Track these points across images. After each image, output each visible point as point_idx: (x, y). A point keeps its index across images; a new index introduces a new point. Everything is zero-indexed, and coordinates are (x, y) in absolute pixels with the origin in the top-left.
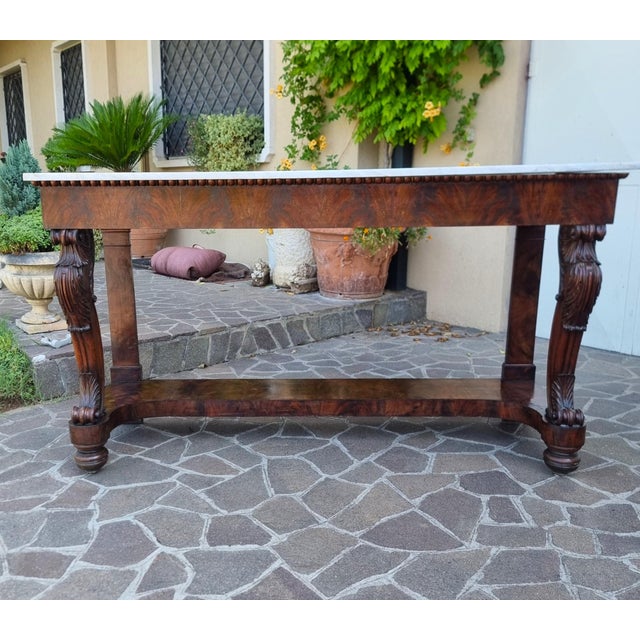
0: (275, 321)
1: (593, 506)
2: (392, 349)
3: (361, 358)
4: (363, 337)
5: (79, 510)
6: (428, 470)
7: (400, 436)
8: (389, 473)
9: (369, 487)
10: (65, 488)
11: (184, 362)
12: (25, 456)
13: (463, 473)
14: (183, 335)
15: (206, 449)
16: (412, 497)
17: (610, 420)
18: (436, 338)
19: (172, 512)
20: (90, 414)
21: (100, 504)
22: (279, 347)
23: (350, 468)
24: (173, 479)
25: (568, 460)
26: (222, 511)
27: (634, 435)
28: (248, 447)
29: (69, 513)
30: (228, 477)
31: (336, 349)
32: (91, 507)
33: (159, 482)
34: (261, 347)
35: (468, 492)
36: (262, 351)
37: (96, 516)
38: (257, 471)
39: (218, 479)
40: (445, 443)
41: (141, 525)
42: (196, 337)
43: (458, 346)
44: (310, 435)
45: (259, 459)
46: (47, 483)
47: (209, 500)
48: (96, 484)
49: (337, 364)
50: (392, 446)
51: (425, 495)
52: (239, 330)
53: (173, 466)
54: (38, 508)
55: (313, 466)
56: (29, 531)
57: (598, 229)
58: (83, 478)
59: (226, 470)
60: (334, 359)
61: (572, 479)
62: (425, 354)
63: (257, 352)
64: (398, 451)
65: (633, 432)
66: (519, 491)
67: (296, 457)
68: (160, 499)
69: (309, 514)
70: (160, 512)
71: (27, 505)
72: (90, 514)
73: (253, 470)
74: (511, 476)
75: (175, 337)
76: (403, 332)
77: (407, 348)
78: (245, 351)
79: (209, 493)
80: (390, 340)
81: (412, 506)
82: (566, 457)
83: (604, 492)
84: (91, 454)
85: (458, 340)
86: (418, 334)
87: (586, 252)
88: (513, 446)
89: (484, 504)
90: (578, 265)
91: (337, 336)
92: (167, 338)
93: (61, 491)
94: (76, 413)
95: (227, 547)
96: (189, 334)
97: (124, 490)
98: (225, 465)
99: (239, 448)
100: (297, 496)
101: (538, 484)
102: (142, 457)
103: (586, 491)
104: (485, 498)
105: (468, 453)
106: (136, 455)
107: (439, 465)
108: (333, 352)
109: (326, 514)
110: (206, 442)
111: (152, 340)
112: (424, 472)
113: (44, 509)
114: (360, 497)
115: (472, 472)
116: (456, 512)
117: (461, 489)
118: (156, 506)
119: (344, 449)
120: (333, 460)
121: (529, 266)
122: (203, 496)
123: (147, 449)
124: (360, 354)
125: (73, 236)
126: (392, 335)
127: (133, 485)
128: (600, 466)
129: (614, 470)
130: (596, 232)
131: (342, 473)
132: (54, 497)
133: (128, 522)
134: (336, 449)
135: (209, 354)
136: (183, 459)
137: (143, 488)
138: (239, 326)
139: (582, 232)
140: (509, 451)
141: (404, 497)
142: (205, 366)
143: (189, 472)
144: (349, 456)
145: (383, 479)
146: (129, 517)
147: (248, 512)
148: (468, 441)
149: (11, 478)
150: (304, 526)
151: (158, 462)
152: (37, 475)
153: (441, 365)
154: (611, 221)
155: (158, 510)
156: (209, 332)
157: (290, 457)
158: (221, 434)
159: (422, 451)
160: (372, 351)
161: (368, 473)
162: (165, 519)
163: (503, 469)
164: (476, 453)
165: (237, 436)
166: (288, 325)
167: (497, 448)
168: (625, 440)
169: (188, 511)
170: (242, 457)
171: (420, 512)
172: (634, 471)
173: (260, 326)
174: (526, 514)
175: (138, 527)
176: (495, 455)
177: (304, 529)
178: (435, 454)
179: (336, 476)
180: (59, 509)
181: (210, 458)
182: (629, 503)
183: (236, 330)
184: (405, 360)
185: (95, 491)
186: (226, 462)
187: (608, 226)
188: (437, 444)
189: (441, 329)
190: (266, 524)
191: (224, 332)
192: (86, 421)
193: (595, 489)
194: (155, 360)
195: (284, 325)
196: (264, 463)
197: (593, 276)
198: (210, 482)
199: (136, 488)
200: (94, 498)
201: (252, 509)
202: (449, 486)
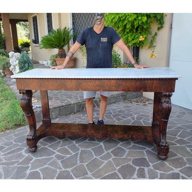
1: (168, 173)
2: (130, 108)
3: (119, 112)
4: (122, 103)
5: (26, 166)
6: (124, 156)
7: (121, 143)
8: (113, 157)
9: (106, 162)
10: (25, 157)
11: (68, 112)
12: (18, 145)
13: (134, 158)
14: (68, 105)
15: (65, 146)
16: (117, 166)
17: (185, 139)
18: (143, 104)
19: (50, 168)
21: (32, 164)
22: (97, 107)
23: (103, 154)
24: (53, 156)
25: (164, 157)
26: (63, 169)
27: (190, 145)
28: (77, 145)
29: (23, 167)
30: (68, 156)
31: (113, 108)
32: (29, 165)
33: (49, 157)
35: (133, 165)
37: (30, 169)
38: (77, 154)
39: (66, 157)
40: (133, 146)
41: (40, 172)
42: (72, 105)
43: (149, 108)
44: (96, 141)
45: (79, 149)
46: (21, 156)
47: (61, 165)
48: (33, 157)
49: (111, 114)
50: (117, 146)
51: (121, 166)
52: (84, 103)
53: (55, 151)
54: (16, 165)
55: (93, 153)
56: (11, 173)
58: (30, 154)
59: (68, 153)
60: (111, 111)
61: (165, 162)
62: (138, 111)
64: (119, 148)
65: (190, 144)
66: (148, 166)
67: (89, 149)
68: (48, 163)
69: (87, 171)
70: (47, 168)
71: (13, 163)
72: (28, 167)
73: (76, 154)
74: (148, 160)
75: (65, 106)
76: (134, 102)
77: (133, 108)
79: (62, 162)
80: (130, 105)
81: (116, 169)
83: (173, 168)
84: (32, 148)
85: (149, 105)
86: (138, 102)
88: (152, 148)
89: (136, 170)
90: (164, 104)
91: (114, 103)
92: (63, 106)
93: (23, 159)
94: (28, 137)
96: (70, 105)
97: (40, 159)
98: (69, 151)
99: (74, 145)
100: (85, 164)
101: (154, 164)
102: (48, 147)
103: (168, 167)
104: (137, 168)
105: (138, 150)
106: (46, 147)
107: (127, 156)
108: (111, 109)
109: (91, 172)
110: (67, 142)
111: (59, 107)
112: (123, 157)
113: (17, 165)
114: (102, 166)
115: (137, 158)
116: (128, 173)
117: (132, 164)
118: (46, 166)
119: (103, 147)
120: (99, 151)
121: (159, 95)
122: (60, 163)
123: (50, 144)
124: (119, 110)
125: (24, 92)
126: (131, 103)
127: (42, 158)
128: (176, 157)
129: (179, 159)
130: (169, 94)
131: (100, 156)
132: (21, 161)
133: (37, 171)
134: (101, 146)
135: (75, 110)
136: (59, 148)
137: (46, 158)
139: (165, 94)
140: (150, 150)
141: (115, 166)
142: (74, 113)
143: (59, 153)
144: (104, 150)
145: (111, 159)
146: (38, 170)
147: (69, 169)
148: (140, 146)
150: (84, 176)
151: (51, 149)
152: (19, 153)
153: (141, 115)
154: (174, 92)
155: (46, 167)
156: (75, 104)
157: (87, 149)
158: (71, 140)
159: (125, 149)
160: (123, 109)
161: (107, 157)
162: (47, 171)
163: (146, 157)
164: (140, 150)
165: (75, 140)
167: (147, 149)
168: (187, 147)
169: (54, 168)
170: (75, 149)
171: (117, 172)
172: (185, 160)
174: (147, 175)
175: (39, 173)
176: (146, 151)
177: (83, 177)
178: (128, 150)
179: (98, 157)
180: (20, 166)
181: (66, 148)
182: (179, 172)
183: (83, 103)
184: (131, 113)
185: (31, 159)
186: (70, 150)
188: (130, 146)
189: (146, 101)
190: (74, 174)
191: (80, 104)
192: (30, 140)
193: (171, 166)
194: (59, 112)
195: (98, 100)
196: (80, 151)
197: (168, 107)
198: (63, 157)
199: (43, 159)
200: (31, 162)
201: (71, 168)
202: (129, 163)
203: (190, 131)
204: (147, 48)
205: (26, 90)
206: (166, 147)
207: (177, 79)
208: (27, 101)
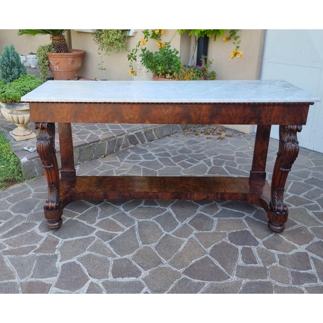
0: (138, 131)
1: (290, 253)
2: (197, 145)
3: (181, 151)
4: (182, 136)
5: (51, 254)
6: (214, 230)
7: (201, 206)
8: (195, 231)
9: (186, 240)
10: (43, 239)
11: (94, 155)
12: (22, 218)
13: (230, 232)
14: (94, 142)
15: (108, 215)
16: (207, 247)
17: (300, 196)
18: (217, 137)
19: (95, 256)
20: (54, 205)
21: (60, 251)
22: (140, 143)
23: (177, 228)
24: (93, 234)
25: (279, 228)
26: (118, 256)
27: (311, 206)
28: (128, 213)
29: (47, 256)
30: (120, 233)
31: (168, 144)
32: (56, 252)
33: (87, 237)
34: (131, 144)
35: (232, 244)
36: (132, 146)
37: (59, 259)
38: (133, 229)
39: (115, 234)
40: (222, 212)
41: (81, 264)
42: (100, 142)
43: (229, 143)
44: (157, 205)
45: (133, 221)
46: (34, 237)
47: (111, 249)
48: (57, 237)
49: (169, 155)
50: (197, 213)
51: (212, 246)
52: (121, 137)
53: (93, 226)
54: (31, 253)
55: (160, 226)
56: (28, 268)
57: (298, 127)
58: (50, 233)
59: (118, 228)
60: (168, 151)
61: (281, 236)
62: (213, 149)
63: (129, 147)
64: (200, 216)
65: (311, 204)
66: (256, 243)
67: (151, 220)
68: (89, 247)
69: (159, 258)
70: (89, 256)
71: (26, 251)
72: (56, 256)
73: (131, 228)
74: (252, 234)
75: (89, 144)
76: (201, 133)
77: (204, 144)
78: (124, 147)
79: (111, 244)
80: (195, 138)
81: (206, 252)
82: (279, 226)
83: (295, 245)
84: (54, 223)
85: (228, 138)
86: (209, 134)
87: (292, 137)
88: (254, 213)
89: (239, 251)
90: (288, 144)
91: (169, 135)
92: (86, 144)
93: (41, 242)
94: (47, 204)
95: (121, 278)
96: (96, 141)
97: (71, 241)
98: (118, 225)
99: (123, 214)
100: (153, 246)
101: (265, 239)
102: (78, 219)
103: (287, 244)
104: (240, 248)
105: (232, 218)
106: (75, 218)
107: (219, 227)
108: (167, 146)
109: (167, 258)
110: (109, 209)
111: (79, 146)
112: (212, 231)
113: (34, 253)
114: (182, 247)
115: (234, 231)
116: (227, 256)
117: (229, 242)
118: (87, 253)
119: (174, 215)
120: (168, 222)
122: (108, 246)
123: (80, 214)
124: (180, 148)
125: (45, 125)
126: (196, 135)
127: (75, 238)
128: (295, 227)
129: (300, 230)
130: (297, 128)
131: (173, 231)
132: (38, 246)
133: (74, 262)
134: (170, 214)
135: (106, 150)
136: (98, 221)
137: (81, 239)
138: (121, 135)
139: (290, 128)
140: (252, 217)
141: (203, 247)
142: (105, 156)
143: (101, 229)
144: (177, 219)
145: (192, 235)
146: (74, 259)
147: (129, 256)
148: (233, 210)
149: (16, 233)
150: (157, 266)
151: (85, 222)
152: (29, 231)
153: (220, 157)
154: (305, 124)
155: (88, 255)
156: (106, 139)
157: (148, 220)
158: (115, 204)
159: (211, 217)
160: (186, 146)
161: (185, 232)
162: (91, 261)
163: (249, 229)
164: (236, 218)
165: (122, 205)
166: (145, 132)
167: (247, 215)
168: (307, 209)
169: (102, 256)
170: (128, 221)
171: (210, 257)
172: (309, 230)
173: (131, 134)
174: (259, 258)
175: (79, 266)
176: (245, 219)
177: (156, 268)
178: (217, 219)
179: (170, 233)
180: (41, 254)
181: (110, 220)
182: (306, 251)
183: (119, 137)
184: (203, 153)
185: (57, 242)
186: (118, 223)
187: (303, 126)
188: (218, 211)
189: (220, 131)
190: (139, 264)
191: (114, 139)
192: (52, 208)
193: (291, 242)
194: (80, 156)
195: (143, 133)
196: (136, 224)
197: (295, 149)
198: (111, 237)
199: (76, 240)
200: (57, 246)
201: (132, 255)
202: (223, 240)
203: (305, 181)
204: (224, 39)
205: (48, 123)
206: (285, 213)
207: (312, 103)
208: (49, 141)
